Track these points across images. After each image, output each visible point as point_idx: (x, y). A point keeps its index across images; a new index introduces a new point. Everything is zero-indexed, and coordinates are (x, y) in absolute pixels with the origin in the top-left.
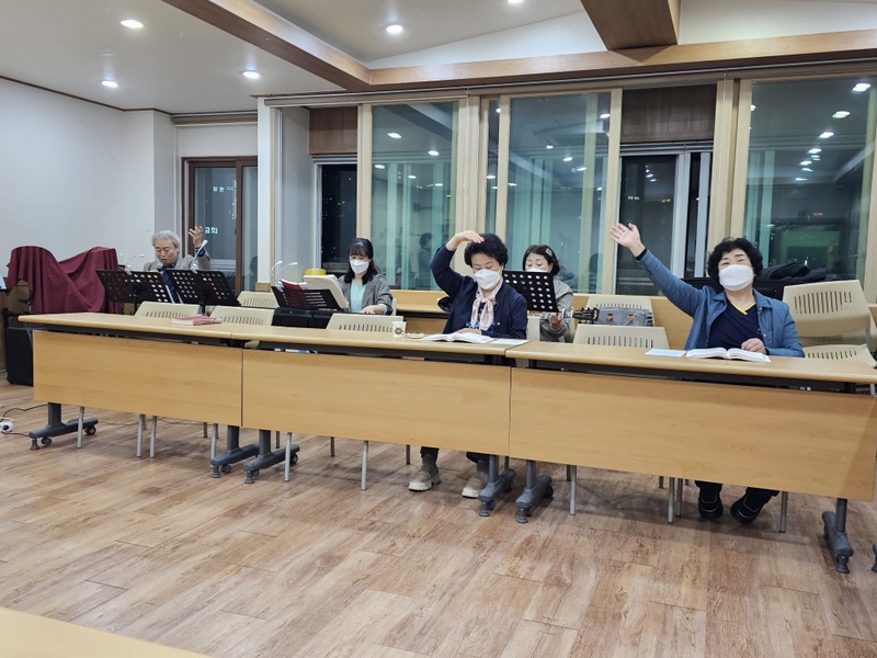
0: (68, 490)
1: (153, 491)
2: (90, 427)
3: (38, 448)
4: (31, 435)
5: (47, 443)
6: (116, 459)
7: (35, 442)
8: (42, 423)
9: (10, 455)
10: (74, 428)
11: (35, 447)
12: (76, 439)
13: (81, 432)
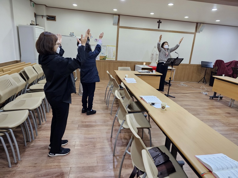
0: (213, 108)
1: (229, 113)
2: (221, 98)
4: (210, 97)
5: (212, 99)
6: (224, 105)
8: (212, 95)
9: (206, 99)
10: (218, 97)
11: (210, 99)
12: (218, 99)
13: (219, 98)
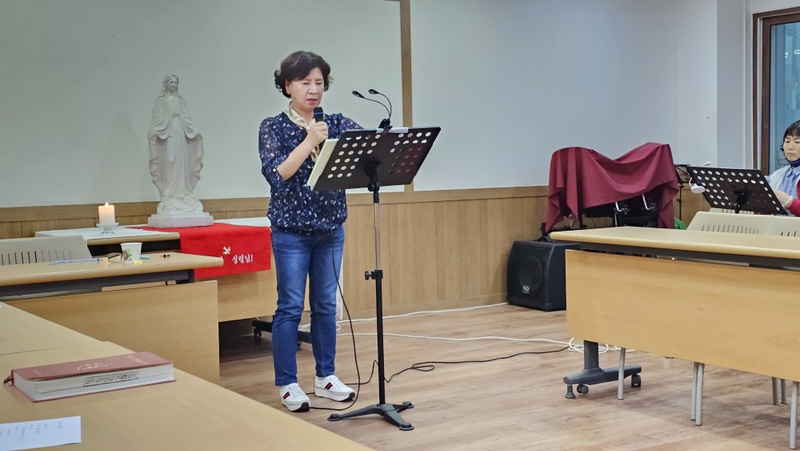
2: (634, 373)
3: (574, 398)
4: (566, 380)
5: (583, 392)
7: (570, 389)
10: (612, 376)
11: (571, 396)
12: (616, 391)
13: (622, 382)
